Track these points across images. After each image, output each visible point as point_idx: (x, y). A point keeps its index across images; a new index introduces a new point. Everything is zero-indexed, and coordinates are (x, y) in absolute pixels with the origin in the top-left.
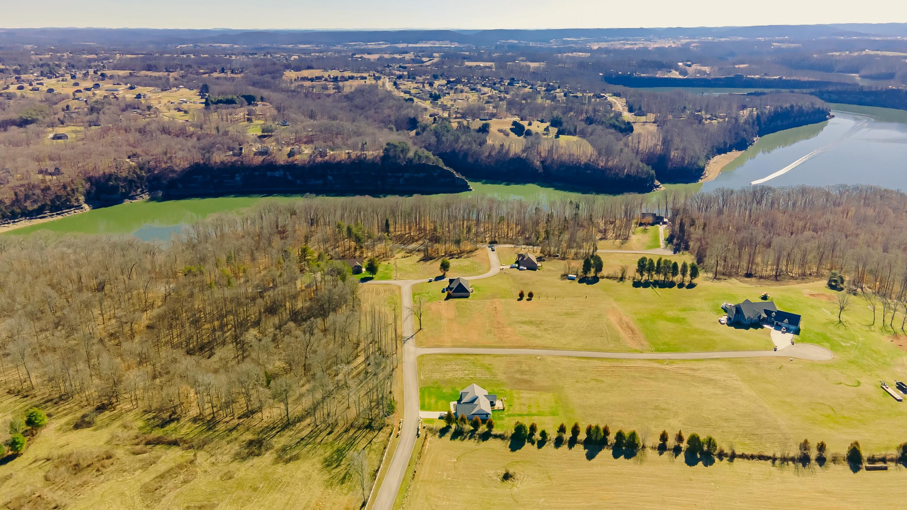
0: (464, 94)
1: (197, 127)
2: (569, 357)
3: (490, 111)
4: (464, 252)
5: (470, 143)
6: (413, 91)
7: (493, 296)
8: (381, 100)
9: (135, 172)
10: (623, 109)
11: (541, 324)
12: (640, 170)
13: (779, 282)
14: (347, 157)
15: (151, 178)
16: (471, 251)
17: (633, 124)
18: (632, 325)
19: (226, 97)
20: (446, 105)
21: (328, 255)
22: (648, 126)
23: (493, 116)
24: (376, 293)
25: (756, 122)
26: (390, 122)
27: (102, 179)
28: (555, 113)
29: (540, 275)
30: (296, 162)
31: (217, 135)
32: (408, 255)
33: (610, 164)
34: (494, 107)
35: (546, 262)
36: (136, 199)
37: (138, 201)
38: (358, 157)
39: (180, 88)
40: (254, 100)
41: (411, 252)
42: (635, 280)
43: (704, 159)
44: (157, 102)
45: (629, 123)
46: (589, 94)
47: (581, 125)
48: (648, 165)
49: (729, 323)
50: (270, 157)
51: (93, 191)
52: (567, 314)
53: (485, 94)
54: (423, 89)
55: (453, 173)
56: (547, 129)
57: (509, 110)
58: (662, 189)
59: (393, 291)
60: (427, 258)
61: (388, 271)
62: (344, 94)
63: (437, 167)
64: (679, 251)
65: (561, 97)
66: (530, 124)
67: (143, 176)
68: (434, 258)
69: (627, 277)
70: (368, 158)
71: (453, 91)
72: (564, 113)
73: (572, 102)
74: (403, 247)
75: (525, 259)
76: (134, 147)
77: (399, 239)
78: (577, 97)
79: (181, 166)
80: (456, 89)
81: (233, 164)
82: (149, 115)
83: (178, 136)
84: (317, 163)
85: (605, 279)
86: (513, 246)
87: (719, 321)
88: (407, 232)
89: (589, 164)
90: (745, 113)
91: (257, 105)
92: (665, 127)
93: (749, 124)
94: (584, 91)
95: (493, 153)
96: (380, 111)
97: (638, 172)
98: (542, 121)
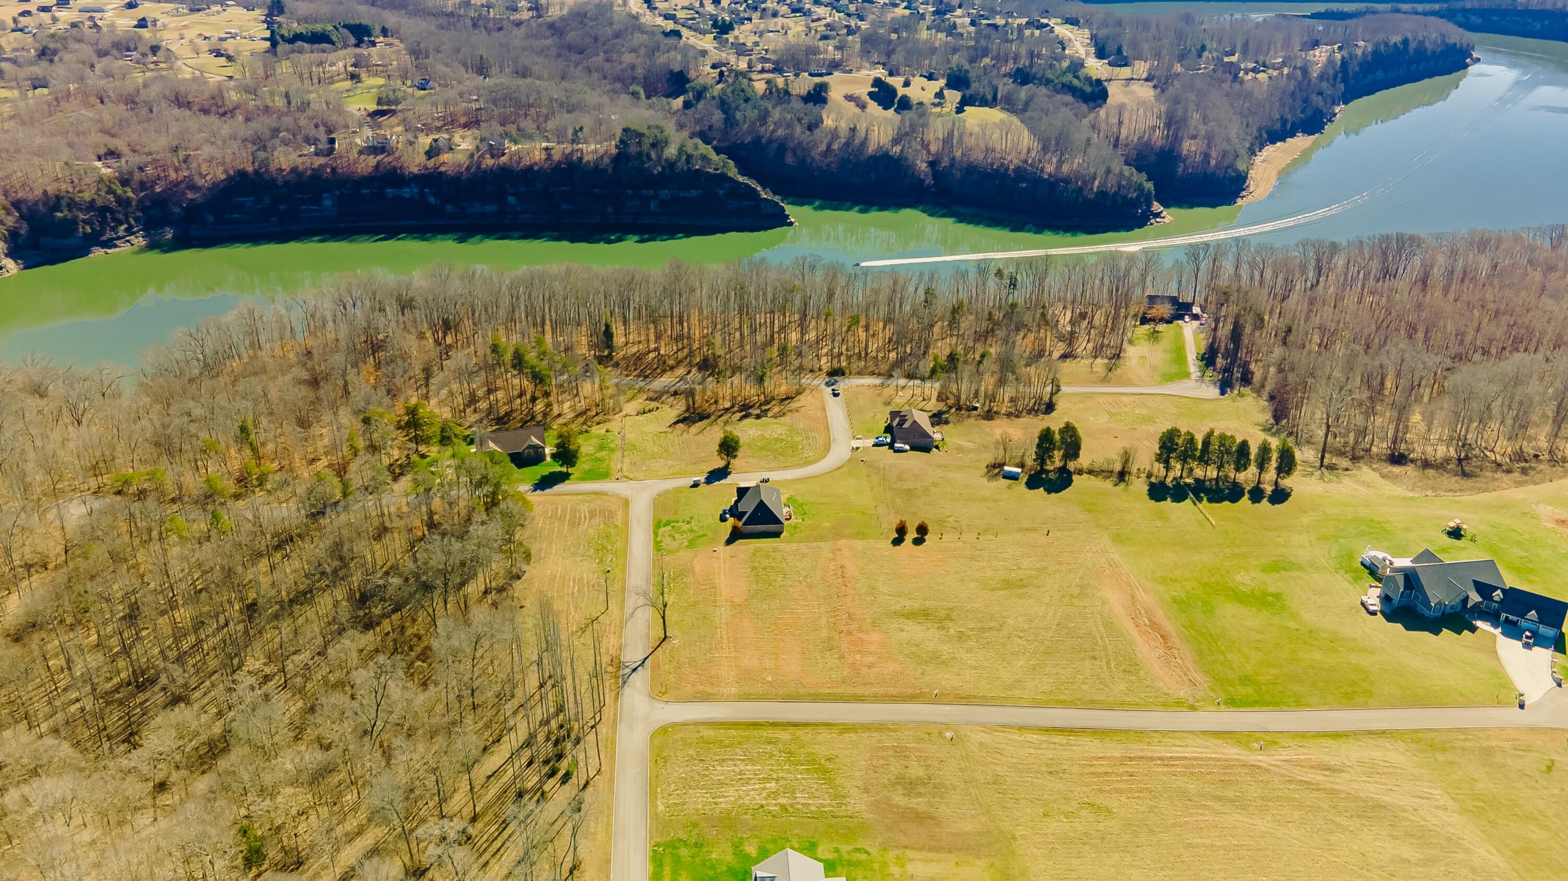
0: (780, 20)
1: (248, 91)
2: (1022, 728)
3: (830, 56)
4: (773, 399)
5: (789, 126)
6: (681, 15)
7: (837, 533)
8: (617, 35)
9: (110, 191)
10: (1087, 54)
11: (948, 618)
12: (1124, 183)
13: (1469, 483)
14: (544, 157)
15: (148, 203)
16: (789, 398)
17: (1106, 84)
18: (1160, 616)
19: (311, 27)
20: (744, 44)
21: (475, 411)
22: (1135, 87)
23: (835, 66)
24: (570, 519)
25: (1340, 75)
26: (634, 79)
27: (41, 205)
28: (955, 59)
29: (939, 466)
30: (443, 169)
31: (285, 110)
32: (653, 404)
33: (1065, 168)
34: (836, 48)
35: (951, 425)
36: (116, 246)
37: (123, 249)
38: (567, 157)
39: (228, 6)
40: (369, 35)
41: (657, 397)
42: (1153, 480)
43: (1246, 157)
44: (175, 35)
45: (1099, 82)
46: (1019, 21)
47: (1005, 86)
48: (1139, 170)
49: (1387, 611)
50: (390, 159)
51: (23, 232)
52: (1007, 584)
53: (819, 19)
54: (700, 10)
55: (755, 189)
56: (940, 95)
57: (865, 53)
58: (1166, 220)
59: (611, 515)
60: (692, 417)
61: (604, 453)
62: (549, 19)
63: (724, 177)
64: (1232, 387)
65: (964, 27)
66: (907, 84)
67: (128, 198)
68: (708, 417)
69: (1134, 470)
70: (586, 159)
71: (758, 14)
72: (972, 61)
73: (988, 37)
74: (642, 384)
75: (906, 425)
76: (113, 136)
77: (635, 364)
78: (995, 27)
79: (208, 178)
80: (764, 9)
81: (316, 174)
82: (156, 63)
83: (205, 111)
84: (486, 171)
85: (1085, 476)
86: (877, 381)
87: (1363, 604)
88: (653, 346)
89: (1025, 170)
90: (1320, 56)
91: (374, 44)
92: (1171, 91)
93: (1328, 80)
94: (1010, 14)
95: (835, 146)
96: (614, 56)
97: (1120, 186)
98: (930, 77)
